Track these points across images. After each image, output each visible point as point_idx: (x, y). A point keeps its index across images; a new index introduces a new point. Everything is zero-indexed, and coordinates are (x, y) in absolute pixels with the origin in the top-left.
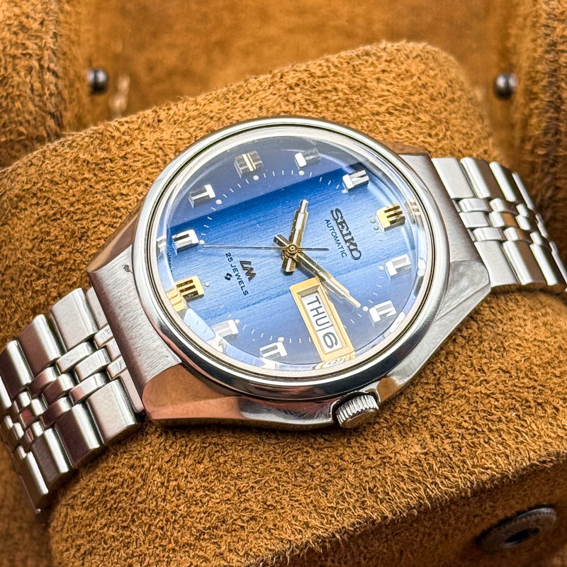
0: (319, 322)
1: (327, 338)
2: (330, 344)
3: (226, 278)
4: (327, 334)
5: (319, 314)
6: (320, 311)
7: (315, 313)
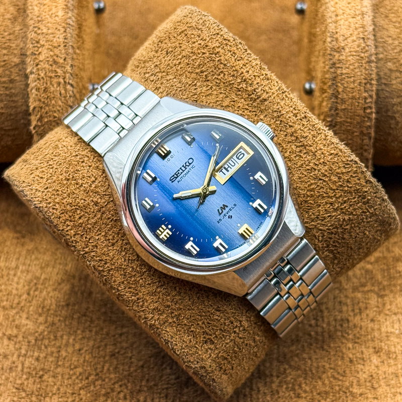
0: (233, 164)
1: (240, 158)
2: (242, 155)
3: (231, 218)
4: (238, 158)
5: (229, 167)
6: (226, 166)
7: (229, 169)
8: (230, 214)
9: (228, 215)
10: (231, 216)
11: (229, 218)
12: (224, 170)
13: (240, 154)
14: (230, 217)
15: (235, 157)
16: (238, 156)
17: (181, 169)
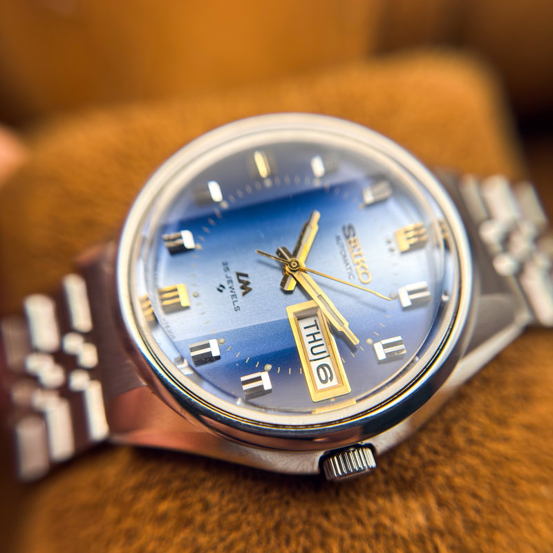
0: (315, 351)
2: (323, 378)
3: (219, 290)
4: (322, 366)
5: (315, 340)
6: (317, 337)
7: (311, 338)
8: (227, 291)
9: (227, 286)
10: (221, 291)
11: (221, 286)
12: (314, 330)
13: (329, 376)
14: (221, 289)
15: (327, 361)
16: (326, 369)
17: (360, 255)
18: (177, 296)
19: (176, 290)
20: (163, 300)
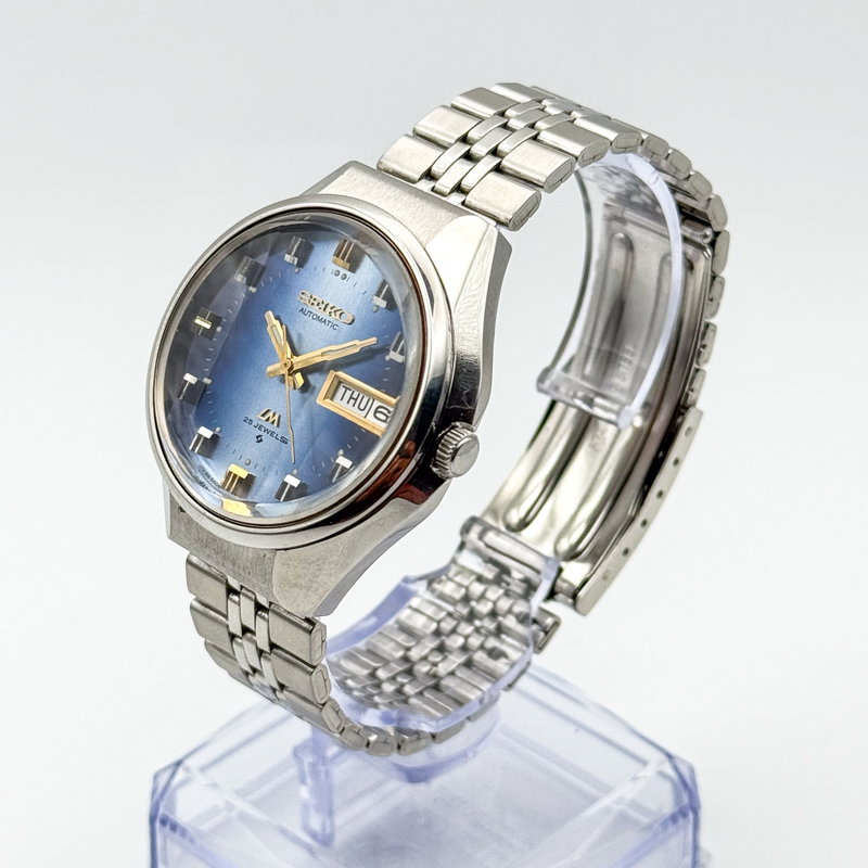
0: (362, 407)
1: (378, 415)
2: (384, 418)
3: (258, 442)
4: (376, 412)
5: (356, 400)
6: (355, 396)
7: (352, 401)
8: (265, 436)
9: (262, 433)
10: (261, 441)
11: (258, 437)
12: (349, 393)
13: (386, 412)
14: (259, 439)
15: (377, 404)
16: (380, 410)
17: (327, 305)
18: (235, 476)
19: (230, 473)
20: (228, 490)
